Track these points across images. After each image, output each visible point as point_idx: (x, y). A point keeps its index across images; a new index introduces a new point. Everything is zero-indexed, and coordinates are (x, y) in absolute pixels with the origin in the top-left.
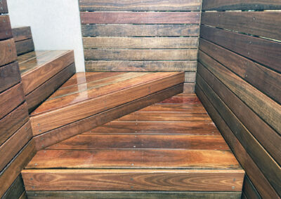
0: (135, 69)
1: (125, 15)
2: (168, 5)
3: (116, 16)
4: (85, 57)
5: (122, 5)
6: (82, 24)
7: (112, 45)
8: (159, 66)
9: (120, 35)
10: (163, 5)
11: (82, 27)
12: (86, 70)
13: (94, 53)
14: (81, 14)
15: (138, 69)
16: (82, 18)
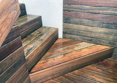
0: (86, 41)
1: (86, 15)
2: (112, 12)
3: (80, 15)
4: (63, 32)
5: (85, 10)
6: (63, 17)
7: (77, 28)
8: (100, 42)
9: (81, 24)
10: (109, 12)
11: (63, 18)
12: (63, 37)
13: (68, 31)
14: (63, 12)
15: (88, 41)
16: (64, 14)
